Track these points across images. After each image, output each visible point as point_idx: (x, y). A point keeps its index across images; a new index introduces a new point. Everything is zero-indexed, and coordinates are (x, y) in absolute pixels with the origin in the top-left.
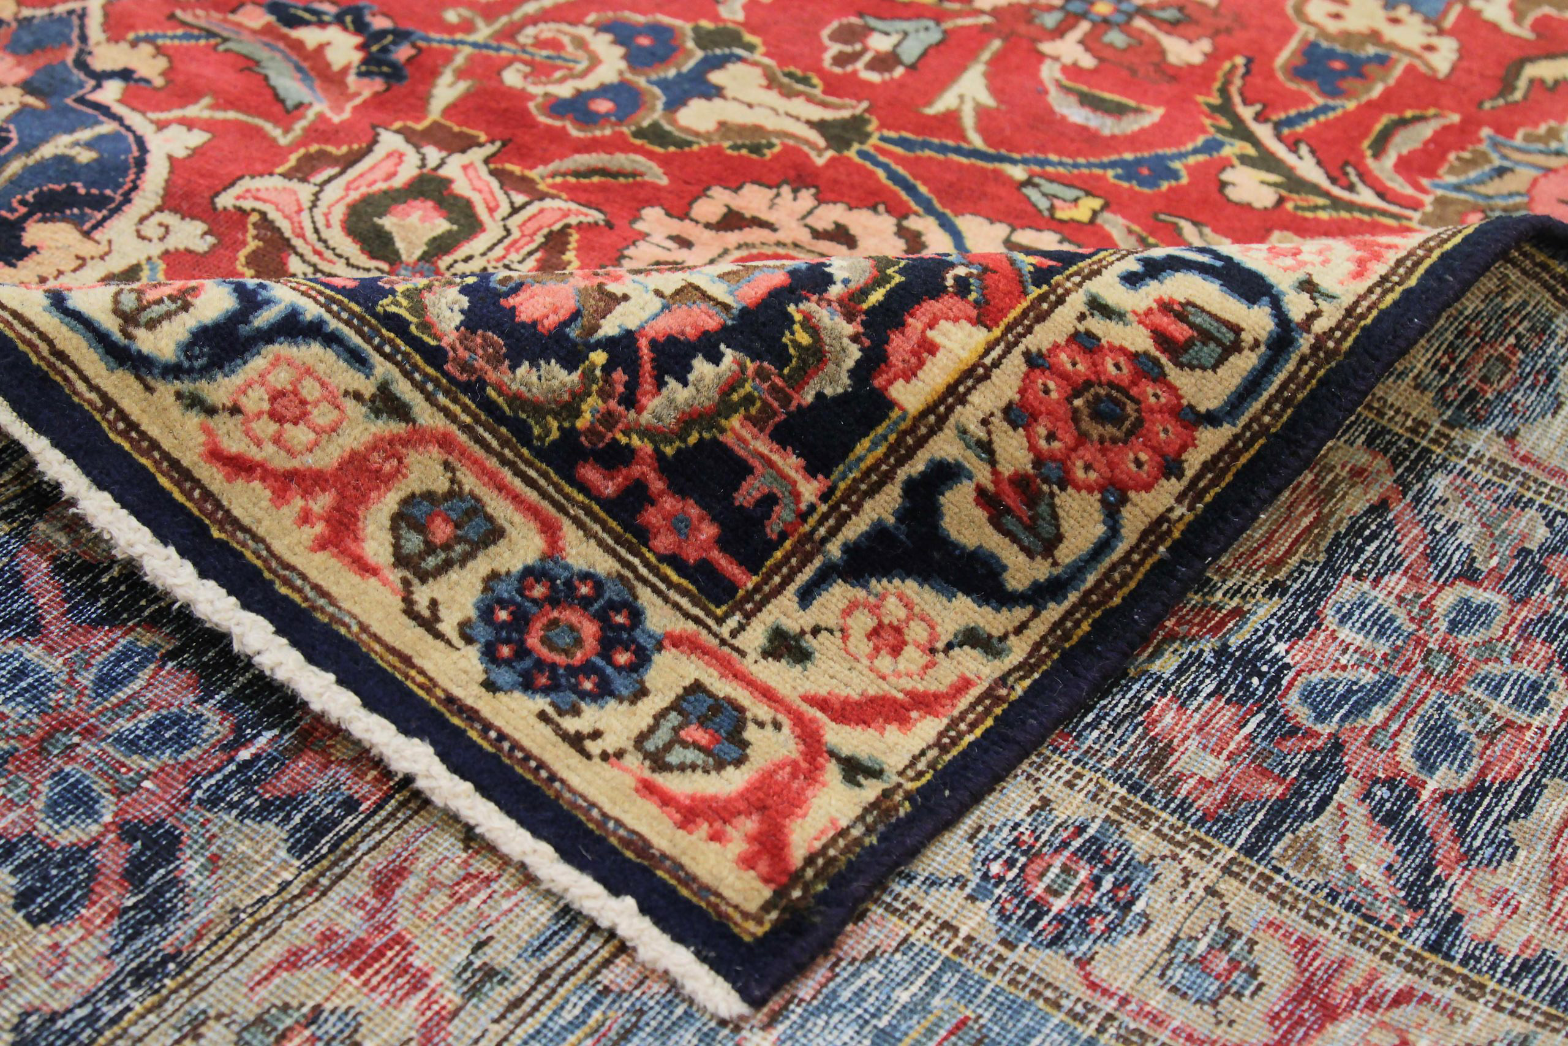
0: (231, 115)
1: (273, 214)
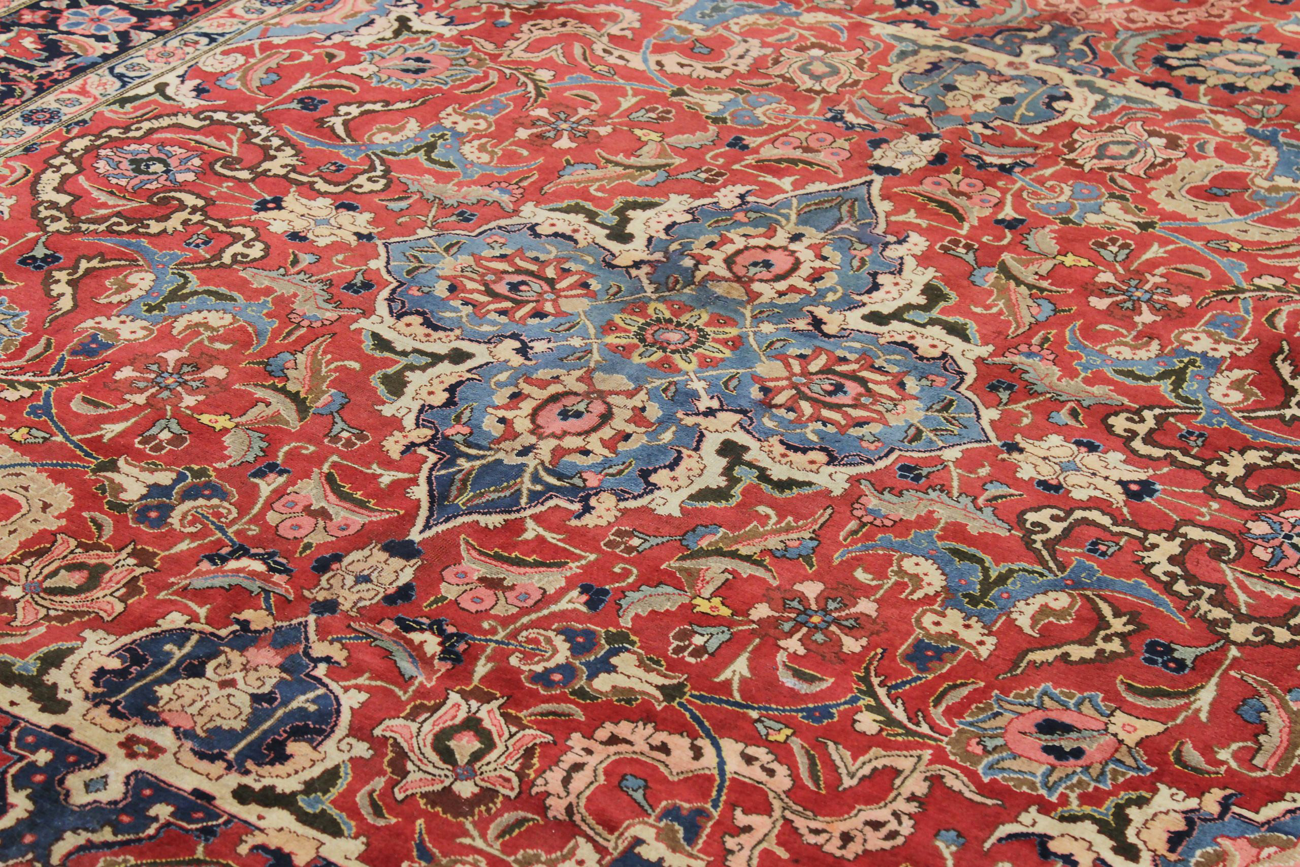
0: (379, 683)
1: (400, 740)
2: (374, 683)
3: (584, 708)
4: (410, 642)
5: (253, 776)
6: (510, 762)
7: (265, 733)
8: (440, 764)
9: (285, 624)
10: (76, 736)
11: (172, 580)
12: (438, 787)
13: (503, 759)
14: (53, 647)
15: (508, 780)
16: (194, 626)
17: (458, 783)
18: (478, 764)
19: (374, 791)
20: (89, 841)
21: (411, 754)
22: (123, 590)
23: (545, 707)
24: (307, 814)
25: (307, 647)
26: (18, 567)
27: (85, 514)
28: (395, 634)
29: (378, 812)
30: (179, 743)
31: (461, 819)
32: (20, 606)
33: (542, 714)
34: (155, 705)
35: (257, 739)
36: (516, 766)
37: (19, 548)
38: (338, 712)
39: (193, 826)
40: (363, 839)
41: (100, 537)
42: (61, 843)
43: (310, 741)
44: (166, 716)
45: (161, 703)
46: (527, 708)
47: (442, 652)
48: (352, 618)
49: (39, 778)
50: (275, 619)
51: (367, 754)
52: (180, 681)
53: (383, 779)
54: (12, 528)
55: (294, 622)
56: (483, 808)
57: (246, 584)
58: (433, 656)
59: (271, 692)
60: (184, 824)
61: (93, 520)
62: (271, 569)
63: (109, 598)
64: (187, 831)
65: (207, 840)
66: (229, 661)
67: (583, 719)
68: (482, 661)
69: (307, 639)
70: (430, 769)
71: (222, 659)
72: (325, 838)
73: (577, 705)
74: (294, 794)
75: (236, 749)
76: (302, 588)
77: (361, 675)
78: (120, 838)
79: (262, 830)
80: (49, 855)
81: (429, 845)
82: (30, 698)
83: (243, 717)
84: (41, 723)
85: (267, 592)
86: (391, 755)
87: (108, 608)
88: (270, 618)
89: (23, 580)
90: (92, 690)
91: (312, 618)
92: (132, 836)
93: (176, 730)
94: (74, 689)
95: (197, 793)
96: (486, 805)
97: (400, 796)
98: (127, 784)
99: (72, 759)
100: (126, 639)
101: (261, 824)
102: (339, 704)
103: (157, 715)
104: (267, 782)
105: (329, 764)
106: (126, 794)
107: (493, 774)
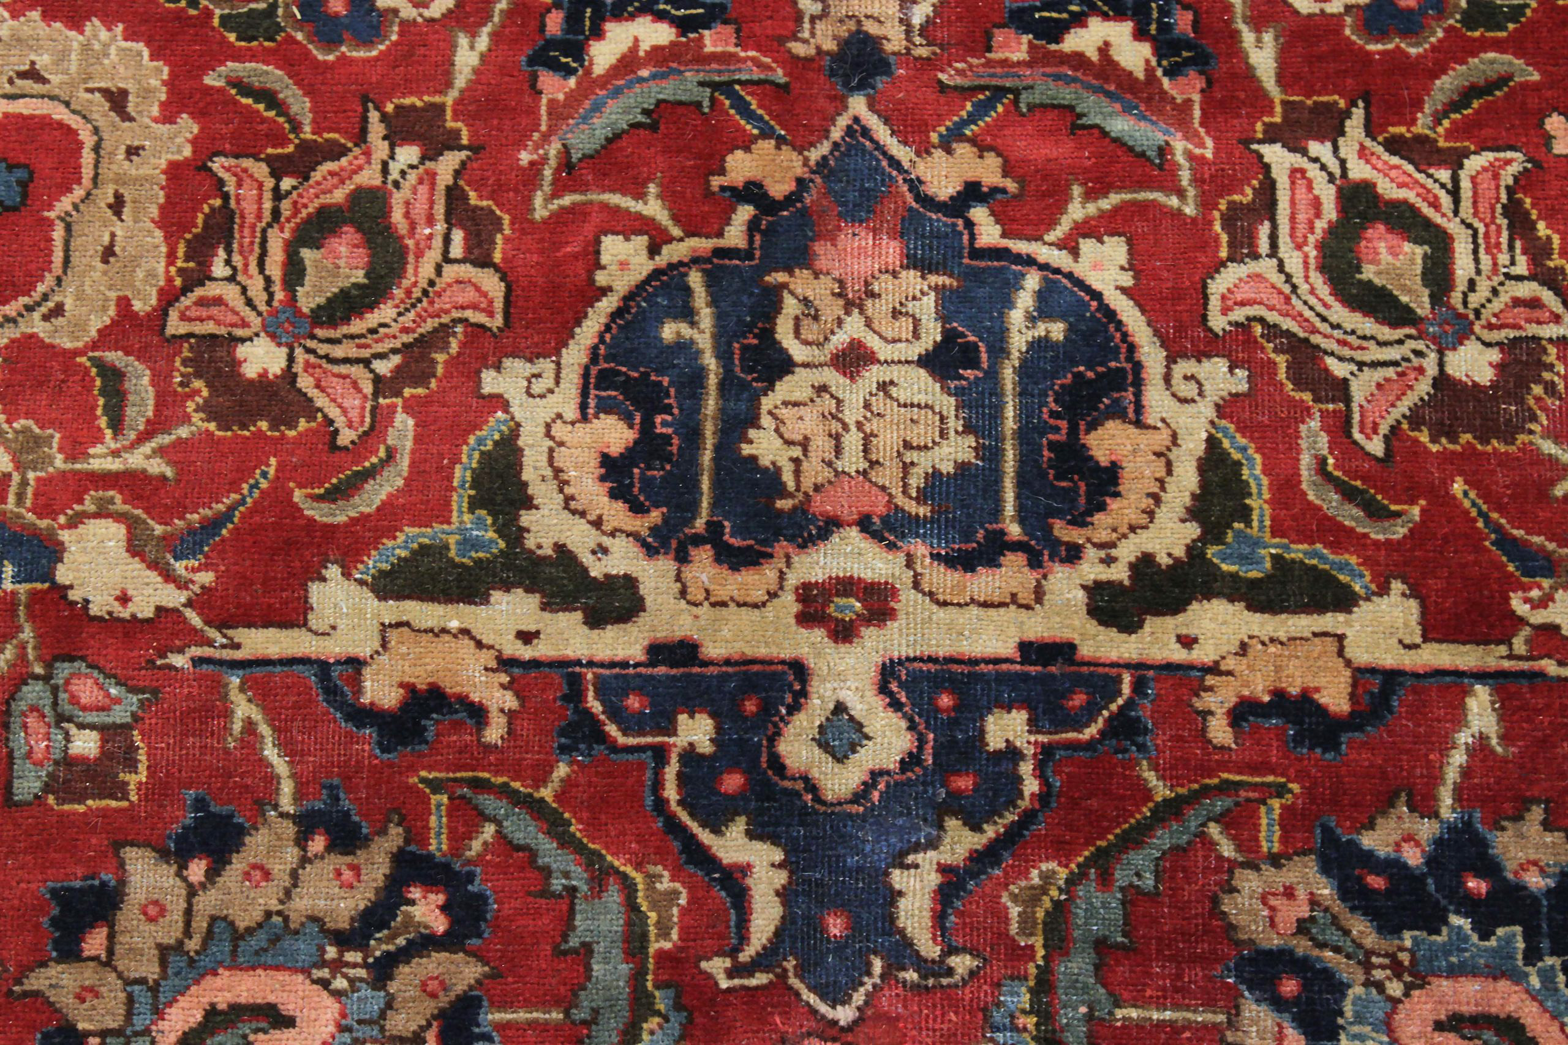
2: (1106, 204)
3: (1514, 46)
4: (1078, 60)
5: (1091, 553)
6: (1503, 258)
7: (1023, 435)
8: (1386, 333)
9: (824, 148)
10: (713, 650)
11: (525, 157)
12: (1423, 387)
13: (1485, 260)
14: (469, 458)
15: (1534, 303)
16: (672, 253)
17: (1450, 357)
18: (1456, 298)
19: (1322, 462)
20: (943, 869)
21: (1316, 339)
22: (458, 236)
23: (1446, 84)
24: (1254, 583)
25: (915, 185)
26: (212, 290)
27: (211, 80)
28: (1036, 58)
29: (1376, 512)
30: (901, 558)
31: (1522, 438)
32: (305, 382)
33: (1453, 106)
34: (784, 493)
35: (1023, 461)
36: (1522, 267)
37: (171, 239)
38: (1111, 314)
39: (1091, 732)
40: (1397, 586)
41: (296, 127)
42: (903, 903)
43: (1117, 412)
44: (822, 505)
45: (788, 478)
46: (1418, 105)
47: (1159, 53)
48: (928, 64)
49: (732, 782)
50: (800, 149)
51: (1240, 381)
52: (767, 403)
53: (1315, 424)
54: (107, 194)
55: (836, 134)
56: (1538, 390)
57: (669, 90)
58: (1149, 71)
59: (949, 336)
60: (1072, 735)
61: (236, 83)
62: (684, 25)
63: (451, 272)
64: (1090, 745)
65: (1142, 748)
66: (806, 301)
67: (1536, 77)
68: (1248, 37)
69: (895, 163)
70: (1375, 353)
71: (791, 306)
72: (1330, 621)
73: (1499, 46)
74: (1194, 551)
75: (1009, 509)
76: (782, 40)
77: (1067, 199)
78: (990, 832)
79: (1214, 669)
80: (907, 943)
81: (1518, 533)
82: (545, 607)
83: (954, 424)
84: (621, 654)
85: (725, 87)
86: (1281, 361)
87: (470, 295)
88: (787, 152)
89: (256, 321)
90: (642, 524)
91: (858, 105)
92: (1011, 817)
93: (864, 524)
94: (607, 541)
95: (1028, 649)
96: (1539, 380)
97: (1376, 447)
98: (895, 705)
99: (750, 706)
100: (575, 355)
101: (1203, 654)
102: (1097, 295)
103: (802, 510)
104: (1127, 551)
105: (1193, 445)
106: (912, 727)
107: (1497, 305)
